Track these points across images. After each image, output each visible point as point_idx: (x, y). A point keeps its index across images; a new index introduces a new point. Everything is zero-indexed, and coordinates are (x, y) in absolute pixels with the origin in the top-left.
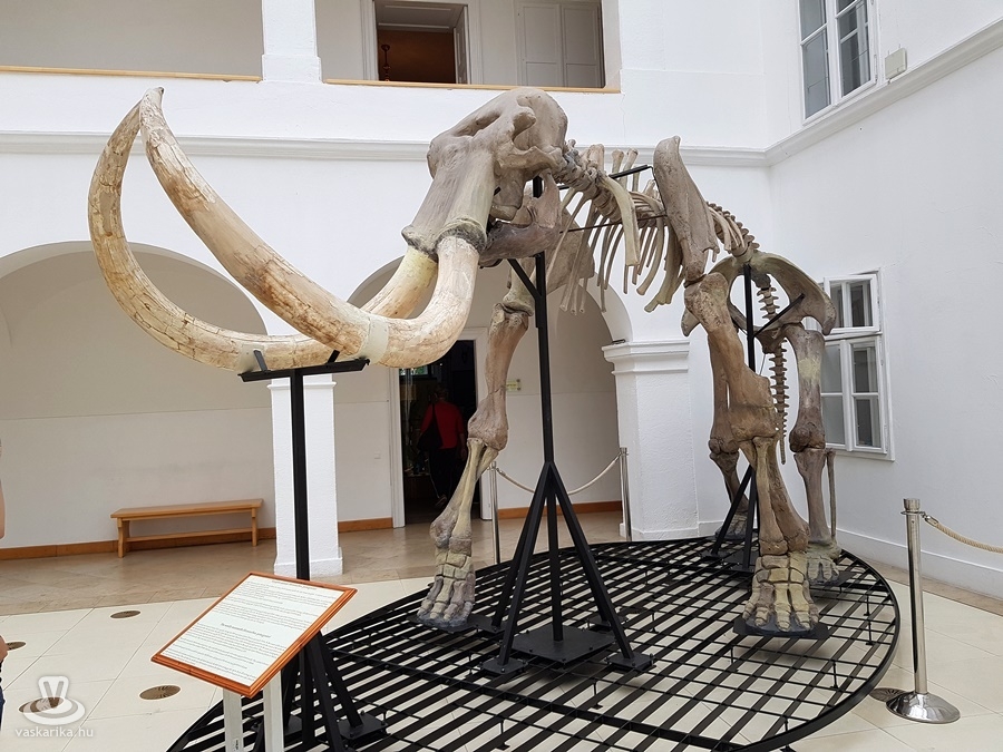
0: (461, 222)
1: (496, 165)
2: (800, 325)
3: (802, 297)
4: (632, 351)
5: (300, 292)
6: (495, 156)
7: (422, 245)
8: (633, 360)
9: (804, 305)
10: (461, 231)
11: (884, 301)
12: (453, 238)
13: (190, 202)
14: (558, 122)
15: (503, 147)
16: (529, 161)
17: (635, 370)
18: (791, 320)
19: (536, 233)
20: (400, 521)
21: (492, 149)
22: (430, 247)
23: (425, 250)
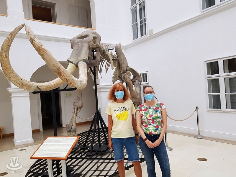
0: (84, 58)
1: (89, 46)
2: (135, 81)
3: (136, 76)
4: (101, 87)
5: (66, 73)
6: (89, 44)
7: (74, 63)
8: (101, 89)
9: (136, 78)
10: (84, 60)
11: (149, 77)
12: (82, 62)
13: (43, 52)
14: (100, 38)
15: (91, 43)
16: (96, 46)
17: (101, 91)
18: (134, 81)
19: (96, 62)
20: (41, 129)
21: (88, 43)
22: (76, 63)
23: (74, 64)
